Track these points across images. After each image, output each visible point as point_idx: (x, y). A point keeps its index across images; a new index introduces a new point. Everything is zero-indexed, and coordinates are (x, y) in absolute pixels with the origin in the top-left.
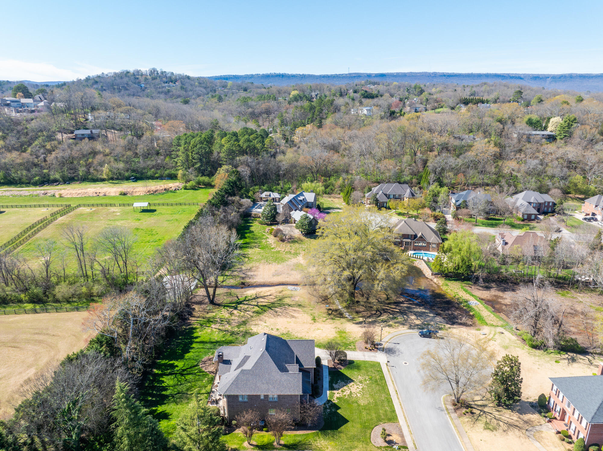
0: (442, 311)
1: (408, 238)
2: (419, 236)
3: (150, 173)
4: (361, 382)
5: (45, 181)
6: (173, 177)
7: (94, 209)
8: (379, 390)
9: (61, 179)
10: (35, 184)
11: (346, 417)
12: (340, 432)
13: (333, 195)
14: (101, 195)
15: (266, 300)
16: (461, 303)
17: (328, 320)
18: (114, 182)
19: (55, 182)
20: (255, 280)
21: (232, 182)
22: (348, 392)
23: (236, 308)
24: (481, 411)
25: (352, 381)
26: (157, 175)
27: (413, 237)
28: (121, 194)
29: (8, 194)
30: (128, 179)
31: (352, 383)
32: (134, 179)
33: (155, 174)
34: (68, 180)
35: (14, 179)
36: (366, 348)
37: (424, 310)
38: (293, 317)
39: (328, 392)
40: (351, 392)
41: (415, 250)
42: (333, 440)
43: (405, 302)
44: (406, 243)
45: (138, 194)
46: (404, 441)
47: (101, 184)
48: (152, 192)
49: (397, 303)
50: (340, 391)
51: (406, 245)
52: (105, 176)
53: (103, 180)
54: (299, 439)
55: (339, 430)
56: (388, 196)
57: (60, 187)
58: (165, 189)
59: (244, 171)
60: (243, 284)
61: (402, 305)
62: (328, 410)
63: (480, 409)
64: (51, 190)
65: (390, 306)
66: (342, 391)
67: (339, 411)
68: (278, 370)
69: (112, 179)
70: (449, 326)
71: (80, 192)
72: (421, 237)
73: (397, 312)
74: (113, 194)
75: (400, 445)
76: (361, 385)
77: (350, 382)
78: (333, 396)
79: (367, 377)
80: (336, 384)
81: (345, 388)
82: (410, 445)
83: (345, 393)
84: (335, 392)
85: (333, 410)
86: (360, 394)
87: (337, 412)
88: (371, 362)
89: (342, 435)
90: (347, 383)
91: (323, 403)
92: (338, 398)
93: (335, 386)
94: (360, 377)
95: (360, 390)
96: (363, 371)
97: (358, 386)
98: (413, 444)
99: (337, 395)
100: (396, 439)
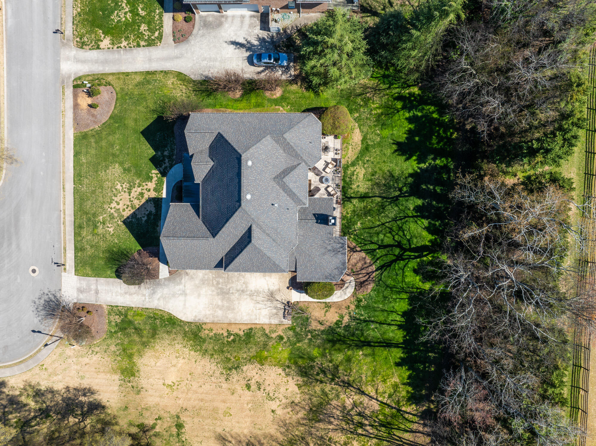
4: (112, 217)
8: (88, 200)
11: (143, 139)
12: (154, 111)
22: (135, 192)
25: (124, 222)
31: (125, 215)
39: (164, 195)
40: (130, 193)
46: (75, 96)
50: (146, 196)
55: (155, 116)
62: (166, 153)
66: (142, 194)
67: (151, 152)
76: (112, 211)
77: (128, 218)
78: (156, 184)
79: (100, 230)
80: (150, 213)
81: (137, 204)
82: (69, 92)
83: (139, 190)
84: (153, 194)
85: (159, 153)
86: (116, 189)
87: (155, 148)
88: (87, 275)
89: (152, 106)
90: (134, 215)
91: (173, 169)
92: (150, 179)
93: (152, 208)
94: (111, 230)
95: (115, 199)
96: (103, 245)
97: (118, 207)
98: (66, 94)
99: (151, 185)
100: (85, 101)
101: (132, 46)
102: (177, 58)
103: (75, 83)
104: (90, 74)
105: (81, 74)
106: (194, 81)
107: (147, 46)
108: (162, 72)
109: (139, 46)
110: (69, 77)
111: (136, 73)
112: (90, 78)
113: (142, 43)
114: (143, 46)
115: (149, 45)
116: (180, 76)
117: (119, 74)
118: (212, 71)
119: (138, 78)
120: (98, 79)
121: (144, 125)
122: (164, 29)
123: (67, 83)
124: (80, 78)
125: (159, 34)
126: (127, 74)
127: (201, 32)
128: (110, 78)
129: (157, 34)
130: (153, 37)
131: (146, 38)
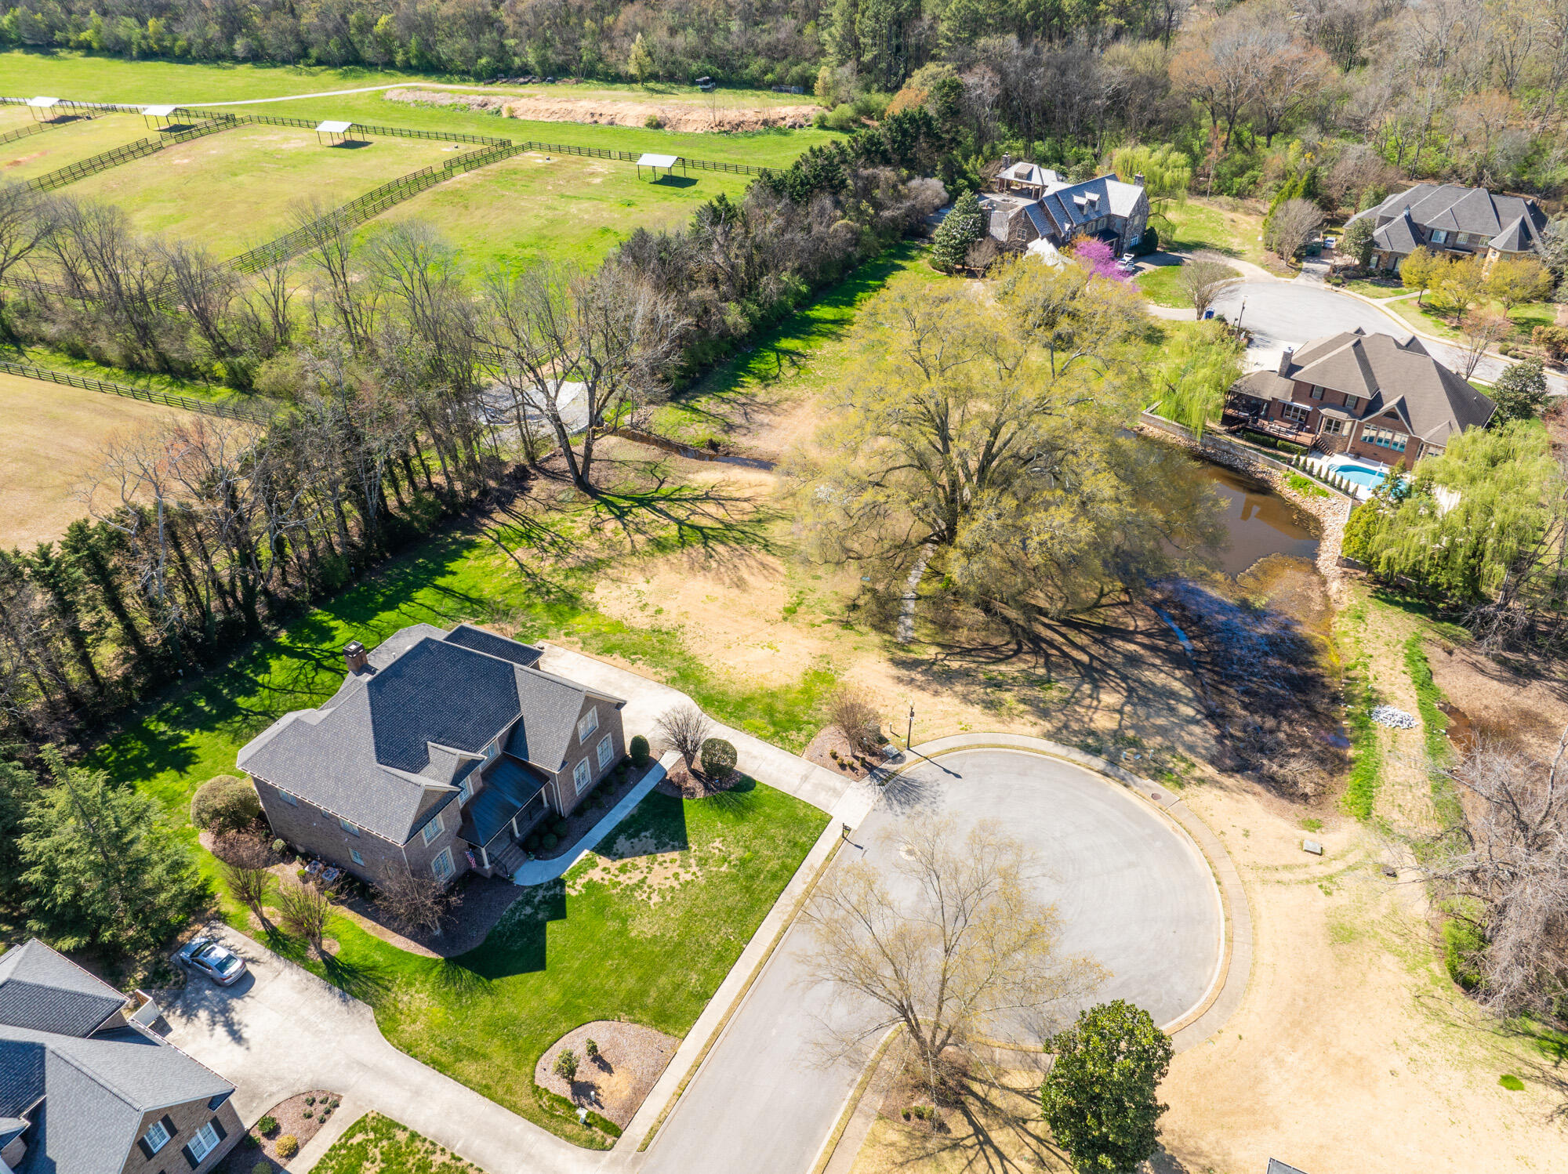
0: (1245, 707)
1: (1342, 407)
2: (1386, 407)
3: (756, 66)
4: (702, 862)
5: (504, 71)
6: (806, 86)
7: (555, 159)
8: (730, 911)
9: (538, 69)
10: (479, 77)
11: (550, 955)
12: (489, 991)
14: (603, 121)
15: (720, 513)
16: (1350, 699)
17: (829, 626)
18: (659, 86)
19: (523, 74)
20: (754, 443)
22: (633, 878)
23: (621, 515)
24: (978, 1130)
25: (684, 846)
26: (769, 77)
27: (1362, 407)
28: (649, 125)
29: (410, 97)
30: (691, 81)
31: (676, 855)
32: (706, 82)
33: (765, 73)
34: (554, 73)
35: (439, 58)
36: (834, 756)
37: (1177, 686)
38: (740, 584)
39: (586, 852)
40: (643, 881)
41: (1357, 456)
42: (450, 1007)
43: (1140, 638)
44: (1330, 422)
45: (690, 129)
46: (631, 1109)
47: (622, 91)
48: (727, 128)
49: (1107, 633)
50: (619, 863)
51: (1328, 428)
52: (633, 69)
53: (631, 80)
54: (378, 958)
55: (495, 982)
56: (1421, 234)
57: (529, 89)
58: (765, 123)
59: (980, 82)
60: (713, 445)
61: (1118, 643)
62: (528, 910)
63: (982, 1121)
64: (503, 95)
65: (1072, 634)
66: (623, 870)
67: (551, 926)
68: (373, 755)
69: (654, 77)
70: (1210, 771)
71: (555, 107)
72: (1391, 414)
73: (1077, 662)
74: (630, 123)
75: (604, 1114)
76: (695, 869)
77: (674, 849)
78: (585, 872)
79: (737, 853)
80: (630, 837)
81: (642, 861)
82: (636, 1131)
83: (622, 878)
84: (603, 861)
85: (540, 917)
86: (664, 898)
87: (544, 925)
88: (807, 806)
89: (487, 1001)
90: (661, 847)
91: (539, 881)
92: (591, 886)
93: (622, 843)
94: (717, 844)
95: (676, 884)
96: (746, 829)
97: (681, 871)
98: (647, 1130)
99: (596, 875)
100: (613, 1088)
101: (427, 1144)
102: (363, 1066)
103: (609, 1140)
104: (563, 1141)
105: (584, 1153)
106: (373, 1005)
107: (398, 1126)
108: (415, 1057)
109: (414, 1136)
110: (614, 1162)
111: (466, 1083)
112: (568, 1128)
113: (402, 1137)
114: (405, 1129)
115: (393, 1125)
116: (388, 1027)
117: (501, 1103)
118: (326, 1005)
119: (470, 1068)
120: (553, 1116)
121: (533, 979)
122: (335, 1141)
123: (629, 1153)
124: (590, 1144)
125: (352, 1137)
126: (485, 1090)
127: (274, 1089)
128: (527, 1101)
129: (359, 1138)
130: (372, 1136)
131: (385, 1143)
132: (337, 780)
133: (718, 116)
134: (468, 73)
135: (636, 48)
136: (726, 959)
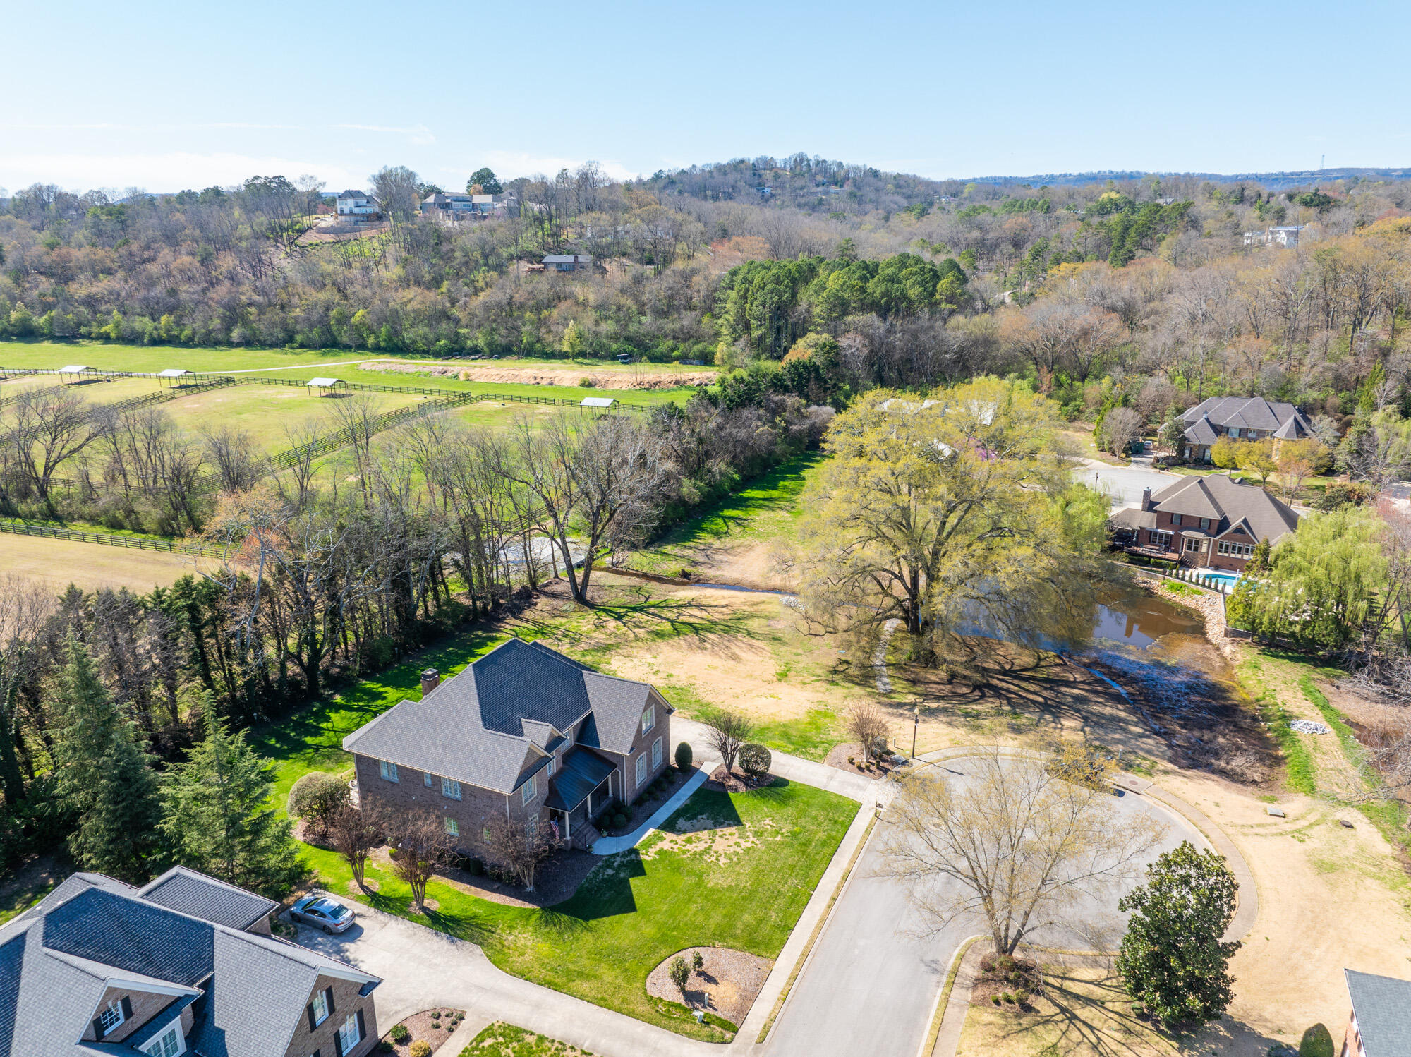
0: (1182, 727)
1: (1198, 528)
2: (1234, 526)
3: (663, 347)
4: (758, 834)
5: (458, 350)
6: (706, 359)
7: (509, 405)
8: (792, 867)
9: (486, 349)
10: (437, 355)
11: (638, 900)
12: (590, 930)
13: (1076, 424)
14: (544, 382)
15: (704, 614)
16: (1267, 718)
17: (818, 684)
18: (586, 361)
19: (475, 352)
20: (719, 573)
21: (805, 366)
22: (700, 846)
23: (620, 617)
24: (1063, 1010)
25: (738, 822)
26: (676, 353)
27: (1215, 527)
28: (583, 385)
29: (381, 367)
30: (614, 357)
31: (733, 829)
32: (625, 358)
33: (672, 350)
34: (500, 351)
35: (403, 342)
36: (851, 762)
37: (1122, 714)
38: (734, 657)
39: (651, 831)
40: (710, 848)
41: (1217, 568)
42: (555, 943)
43: (1081, 686)
44: (1190, 542)
45: (616, 387)
46: (743, 1010)
47: (556, 364)
48: (647, 386)
49: (1052, 683)
50: (683, 837)
51: (1189, 548)
52: (566, 348)
53: (564, 356)
54: (478, 910)
55: (592, 922)
56: (1218, 430)
57: (479, 362)
58: (677, 382)
59: (852, 344)
60: (685, 575)
61: (1064, 689)
62: (610, 872)
63: (1065, 1003)
64: (457, 366)
65: (1024, 685)
66: (688, 841)
67: (634, 882)
68: (480, 722)
69: (582, 354)
70: (1170, 766)
71: (504, 373)
72: (1239, 530)
73: (1034, 702)
74: (566, 383)
75: (719, 1014)
76: (752, 839)
77: (730, 825)
78: (655, 843)
79: (787, 828)
80: (688, 819)
81: (704, 835)
82: (752, 1025)
83: (689, 847)
84: (669, 836)
85: (622, 875)
86: (731, 859)
87: (628, 882)
88: (837, 796)
89: (588, 938)
90: (718, 824)
91: (614, 851)
92: (662, 853)
93: (682, 823)
94: (767, 821)
95: (738, 850)
96: (789, 811)
97: (741, 841)
98: (761, 1026)
99: (666, 845)
100: (723, 995)
101: (556, 1045)
102: (481, 989)
103: (728, 1035)
104: (684, 1038)
105: (707, 1046)
106: (481, 944)
107: (526, 1032)
108: (529, 980)
109: (541, 1039)
110: (736, 1052)
111: (582, 998)
112: (688, 1027)
113: (530, 1039)
114: (532, 1034)
115: (518, 1031)
116: (499, 959)
117: (620, 1011)
118: (436, 946)
119: (584, 986)
120: (671, 1019)
121: (628, 918)
122: (467, 1045)
123: (749, 1044)
124: (711, 1039)
125: (482, 1041)
126: (601, 1002)
127: (399, 1007)
128: (644, 1008)
129: (489, 1042)
130: (501, 1039)
131: (515, 1044)
132: (444, 746)
133: (639, 378)
134: (425, 353)
135: (569, 332)
136: (798, 902)
